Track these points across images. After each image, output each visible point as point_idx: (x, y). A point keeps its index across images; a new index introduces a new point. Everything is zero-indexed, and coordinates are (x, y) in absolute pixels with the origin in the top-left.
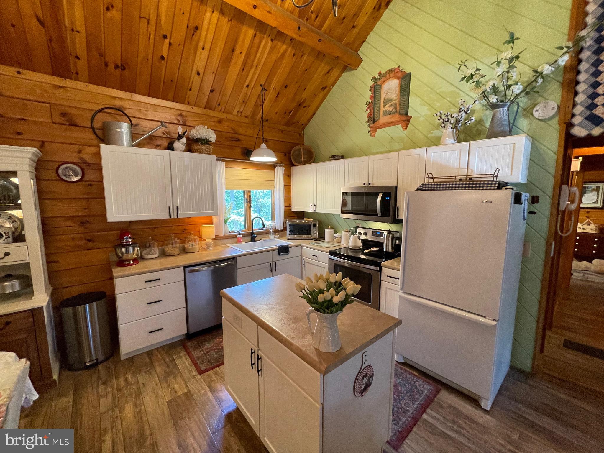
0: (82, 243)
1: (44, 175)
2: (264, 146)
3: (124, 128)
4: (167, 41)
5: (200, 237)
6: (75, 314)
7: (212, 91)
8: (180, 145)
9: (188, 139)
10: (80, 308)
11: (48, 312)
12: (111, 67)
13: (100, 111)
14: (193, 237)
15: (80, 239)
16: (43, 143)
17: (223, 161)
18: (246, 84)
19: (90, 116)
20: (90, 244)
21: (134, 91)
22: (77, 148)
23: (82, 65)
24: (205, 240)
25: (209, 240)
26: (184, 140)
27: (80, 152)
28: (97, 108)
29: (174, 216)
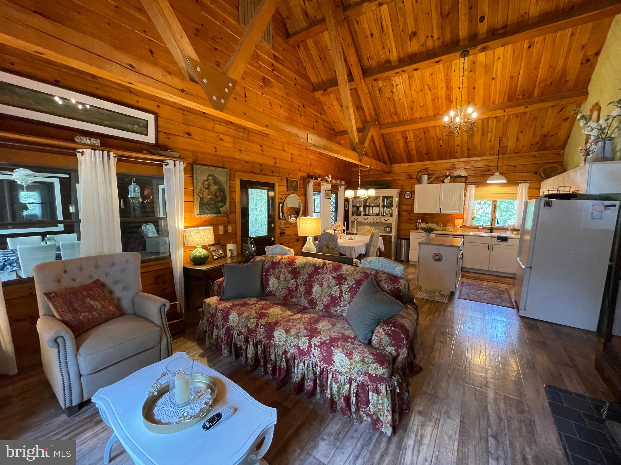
0: (408, 220)
1: (401, 197)
2: (497, 174)
3: (425, 177)
4: (441, 141)
5: (454, 224)
6: (400, 241)
7: (468, 150)
8: (447, 180)
9: (451, 177)
10: (402, 240)
11: (395, 239)
12: (424, 155)
13: (420, 171)
14: (450, 224)
15: (408, 219)
16: (402, 186)
17: (474, 184)
18: (488, 140)
19: (416, 174)
20: (410, 221)
21: (433, 160)
22: (411, 186)
23: (415, 158)
24: (456, 226)
25: (458, 227)
26: (449, 178)
27: (412, 187)
28: (419, 170)
29: (438, 212)
